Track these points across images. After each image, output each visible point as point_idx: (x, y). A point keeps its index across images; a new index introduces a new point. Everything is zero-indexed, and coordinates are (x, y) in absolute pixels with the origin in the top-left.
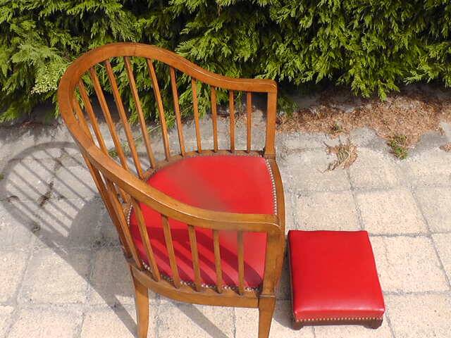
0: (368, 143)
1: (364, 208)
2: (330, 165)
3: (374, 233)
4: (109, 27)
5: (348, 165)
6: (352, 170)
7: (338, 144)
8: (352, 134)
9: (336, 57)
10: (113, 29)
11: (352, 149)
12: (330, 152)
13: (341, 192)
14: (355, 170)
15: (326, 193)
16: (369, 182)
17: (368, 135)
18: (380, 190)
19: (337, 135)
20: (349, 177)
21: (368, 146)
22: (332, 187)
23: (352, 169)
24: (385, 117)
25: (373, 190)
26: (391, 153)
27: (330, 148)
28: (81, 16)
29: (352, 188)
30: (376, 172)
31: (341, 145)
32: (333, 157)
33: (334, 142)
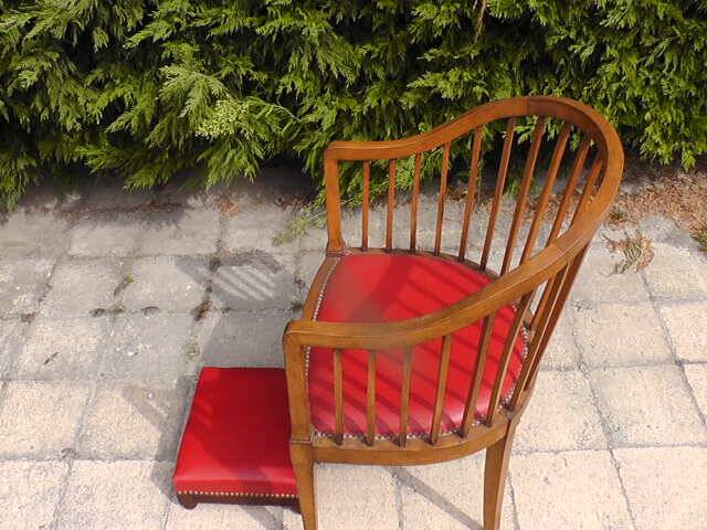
0: (665, 236)
1: (672, 324)
2: (617, 266)
3: (691, 360)
4: (314, 58)
5: (641, 267)
6: (648, 273)
7: (624, 238)
8: (643, 224)
9: (628, 108)
10: (320, 61)
11: (645, 244)
12: (614, 248)
13: (636, 303)
14: (652, 272)
15: (615, 305)
16: (674, 289)
17: (666, 226)
18: (692, 301)
19: (621, 224)
20: (645, 282)
21: (666, 240)
22: (624, 296)
23: (647, 271)
24: (685, 201)
25: (680, 301)
26: (701, 250)
27: (612, 243)
28: (274, 38)
29: (652, 299)
30: (683, 277)
31: (628, 239)
32: (620, 255)
33: (618, 236)
